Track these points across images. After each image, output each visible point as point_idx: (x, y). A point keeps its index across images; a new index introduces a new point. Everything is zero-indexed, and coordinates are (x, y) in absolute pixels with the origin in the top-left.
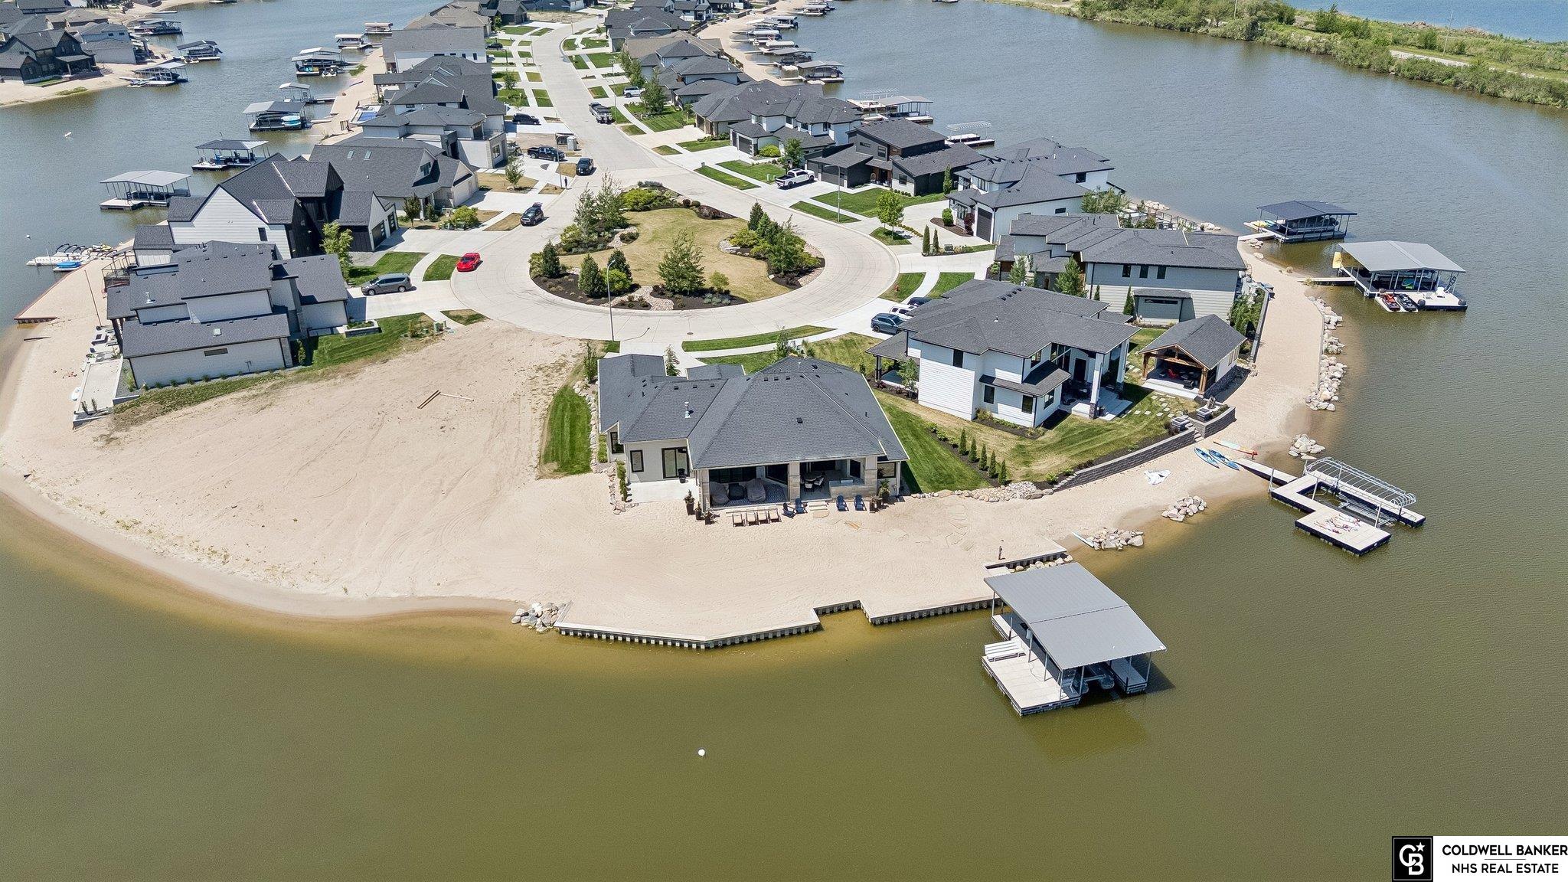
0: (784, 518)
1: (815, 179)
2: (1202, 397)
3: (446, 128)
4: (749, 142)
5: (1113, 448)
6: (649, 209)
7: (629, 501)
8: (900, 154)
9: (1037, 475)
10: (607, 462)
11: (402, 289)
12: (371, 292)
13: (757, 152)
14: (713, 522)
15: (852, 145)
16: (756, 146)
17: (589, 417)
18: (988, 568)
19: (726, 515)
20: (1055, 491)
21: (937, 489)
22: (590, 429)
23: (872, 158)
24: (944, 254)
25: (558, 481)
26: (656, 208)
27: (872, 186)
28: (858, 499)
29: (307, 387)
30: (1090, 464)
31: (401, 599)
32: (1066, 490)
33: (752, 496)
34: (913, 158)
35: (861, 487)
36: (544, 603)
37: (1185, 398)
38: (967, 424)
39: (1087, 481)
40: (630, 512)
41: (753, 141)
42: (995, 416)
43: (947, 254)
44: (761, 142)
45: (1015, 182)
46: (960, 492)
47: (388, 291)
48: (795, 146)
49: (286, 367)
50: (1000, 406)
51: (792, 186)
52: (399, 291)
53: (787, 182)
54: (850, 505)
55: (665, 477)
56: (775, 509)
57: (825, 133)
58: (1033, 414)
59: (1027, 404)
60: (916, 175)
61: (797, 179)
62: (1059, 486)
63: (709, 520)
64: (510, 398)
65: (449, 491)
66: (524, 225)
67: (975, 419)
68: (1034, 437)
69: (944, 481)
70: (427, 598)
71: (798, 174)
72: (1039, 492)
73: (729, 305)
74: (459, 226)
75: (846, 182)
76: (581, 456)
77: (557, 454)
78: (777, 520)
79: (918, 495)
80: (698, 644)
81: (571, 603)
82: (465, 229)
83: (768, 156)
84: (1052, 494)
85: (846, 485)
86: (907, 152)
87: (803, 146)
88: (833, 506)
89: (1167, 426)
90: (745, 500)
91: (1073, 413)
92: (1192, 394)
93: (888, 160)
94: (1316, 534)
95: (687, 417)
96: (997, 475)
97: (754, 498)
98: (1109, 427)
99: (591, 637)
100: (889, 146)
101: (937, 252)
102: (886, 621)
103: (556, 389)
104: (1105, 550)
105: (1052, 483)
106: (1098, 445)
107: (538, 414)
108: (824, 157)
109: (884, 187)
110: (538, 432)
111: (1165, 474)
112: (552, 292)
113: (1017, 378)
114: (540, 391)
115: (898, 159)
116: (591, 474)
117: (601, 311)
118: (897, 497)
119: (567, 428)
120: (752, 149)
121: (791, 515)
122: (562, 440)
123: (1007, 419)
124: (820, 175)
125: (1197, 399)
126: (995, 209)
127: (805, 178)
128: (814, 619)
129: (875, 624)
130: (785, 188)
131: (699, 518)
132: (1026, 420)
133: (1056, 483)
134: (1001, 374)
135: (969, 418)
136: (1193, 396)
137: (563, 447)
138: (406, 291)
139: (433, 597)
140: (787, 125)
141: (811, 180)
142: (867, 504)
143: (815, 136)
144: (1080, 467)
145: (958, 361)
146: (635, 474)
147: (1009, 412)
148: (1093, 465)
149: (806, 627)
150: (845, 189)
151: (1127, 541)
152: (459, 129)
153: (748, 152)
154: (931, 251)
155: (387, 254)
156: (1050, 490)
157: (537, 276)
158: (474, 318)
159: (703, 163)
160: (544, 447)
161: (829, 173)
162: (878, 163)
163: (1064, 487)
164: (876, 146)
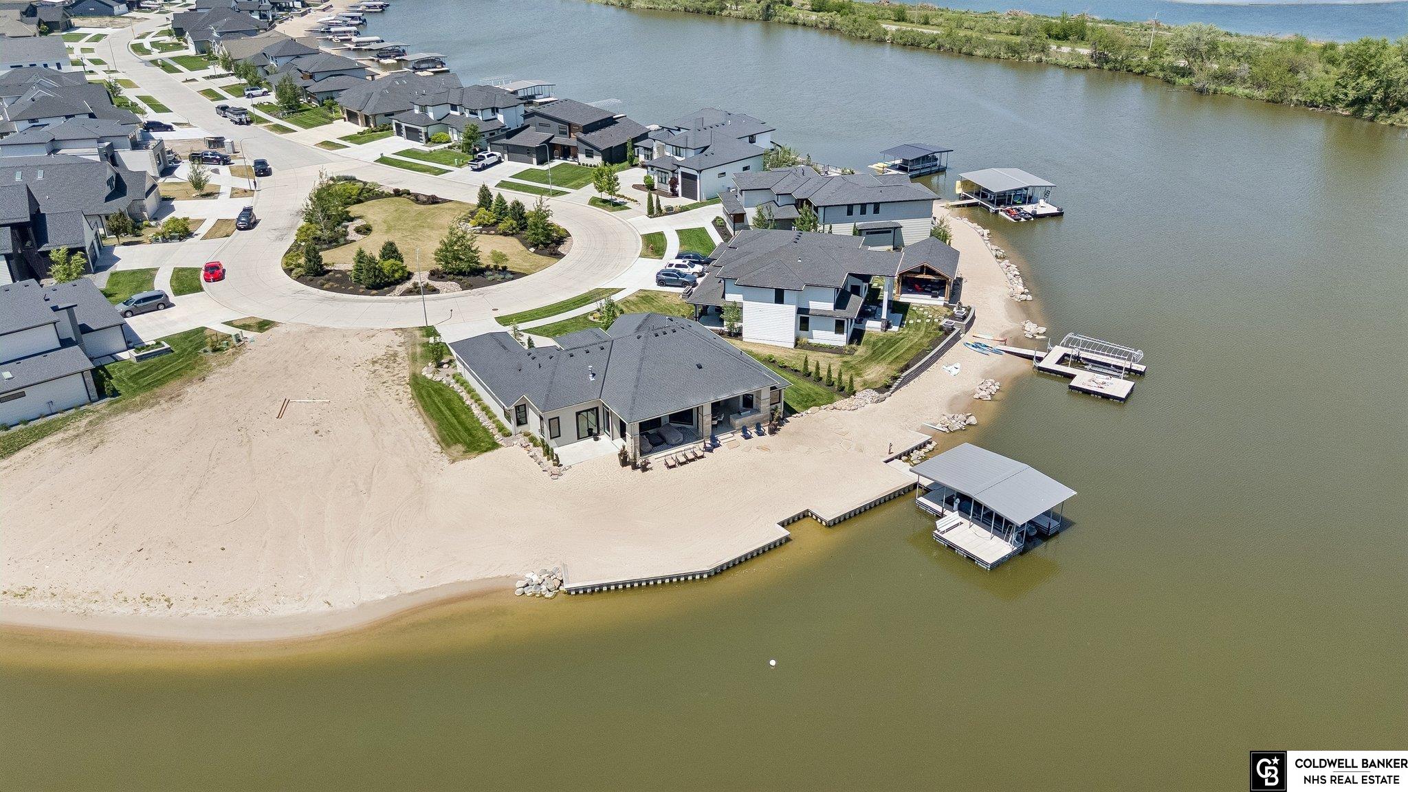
0: (707, 454)
1: (503, 160)
2: (948, 303)
3: (100, 140)
4: (417, 131)
5: (914, 352)
6: (363, 202)
7: (562, 465)
8: (581, 130)
9: (872, 383)
10: (511, 435)
11: (161, 307)
12: (128, 314)
13: (428, 140)
14: (647, 470)
15: (528, 126)
16: (426, 134)
17: (461, 398)
18: (887, 462)
19: (657, 459)
20: (892, 393)
21: (807, 408)
22: (469, 408)
23: (553, 136)
24: (666, 214)
26: (367, 199)
28: (758, 426)
30: (907, 367)
31: (391, 599)
32: (898, 391)
33: (670, 440)
34: (593, 134)
35: (758, 416)
36: (538, 571)
37: (937, 306)
38: (793, 352)
39: (909, 381)
40: (566, 474)
41: (423, 130)
42: (811, 341)
43: (669, 214)
44: (431, 130)
45: (706, 148)
46: (826, 406)
47: (148, 310)
48: (474, 131)
49: (92, 402)
50: (815, 332)
51: (485, 167)
52: (158, 309)
53: (480, 164)
54: (752, 431)
55: (579, 438)
56: (698, 447)
57: (494, 117)
58: (845, 334)
59: (839, 327)
60: (603, 148)
61: (487, 161)
62: (893, 389)
63: (644, 468)
64: (363, 395)
65: (368, 490)
66: (240, 229)
67: (796, 345)
68: (851, 352)
69: (809, 401)
70: (417, 592)
71: (488, 156)
72: (882, 396)
73: (513, 279)
74: (172, 238)
75: (535, 160)
76: (480, 434)
77: (454, 436)
78: (702, 457)
79: (797, 414)
80: (701, 574)
82: (180, 240)
83: (440, 143)
84: (891, 395)
85: (746, 416)
86: (588, 129)
87: (480, 130)
88: (739, 436)
89: (941, 328)
90: (665, 445)
91: (867, 329)
92: (940, 301)
93: (570, 137)
94: (1087, 392)
95: (592, 380)
96: (844, 387)
97: (674, 442)
98: (900, 336)
99: (600, 591)
100: (569, 125)
101: (660, 213)
102: (837, 521)
103: (406, 379)
104: (954, 431)
105: (888, 387)
106: (902, 351)
107: (406, 403)
108: (507, 139)
109: (570, 161)
110: (419, 420)
111: (958, 365)
112: (327, 289)
113: (829, 306)
115: (581, 136)
116: (502, 448)
117: (392, 301)
118: (783, 419)
119: (447, 413)
120: (423, 138)
121: (710, 450)
122: (451, 424)
123: (822, 343)
124: (506, 156)
125: (945, 305)
126: (700, 171)
127: (494, 159)
128: (784, 532)
129: (829, 526)
130: (479, 170)
131: (635, 467)
132: (841, 340)
133: (890, 386)
134: (814, 305)
135: (792, 346)
136: (942, 303)
137: (456, 430)
138: (165, 308)
139: (423, 590)
140: (452, 112)
141: (499, 161)
142: (767, 428)
143: (486, 121)
144: (902, 371)
145: (779, 298)
146: (553, 441)
147: (824, 336)
148: (909, 368)
149: (780, 540)
150: (535, 166)
151: (965, 422)
152: (115, 140)
153: (418, 140)
154: (655, 213)
155: (112, 274)
156: (889, 393)
157: (299, 277)
158: (263, 325)
159: (382, 154)
160: (436, 433)
161: (516, 152)
162: (560, 140)
163: (897, 389)
164: (556, 125)
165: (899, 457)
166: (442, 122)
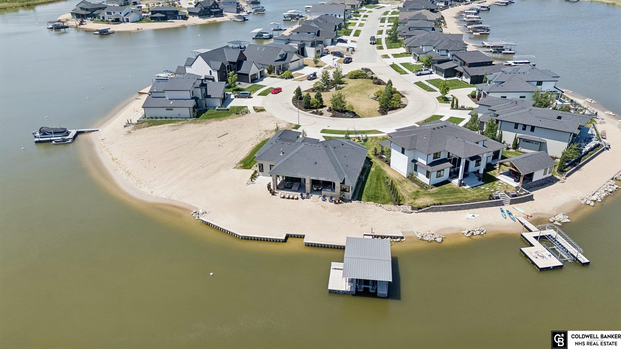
1: (433, 72)
2: (520, 186)
4: (416, 56)
5: (458, 200)
6: (356, 78)
7: (253, 182)
8: (468, 65)
9: (415, 204)
12: (237, 97)
14: (274, 195)
15: (452, 60)
16: (418, 57)
18: (365, 235)
20: (419, 212)
21: (369, 201)
23: (457, 66)
24: (460, 109)
25: (239, 170)
26: (360, 78)
27: (456, 78)
28: (331, 198)
29: (192, 125)
30: (441, 204)
31: (165, 199)
33: (293, 188)
34: (474, 68)
35: (333, 193)
36: (204, 210)
37: (511, 186)
38: (404, 178)
39: (436, 211)
40: (251, 185)
42: (417, 177)
45: (503, 82)
46: (378, 204)
47: (243, 97)
48: (430, 59)
49: (191, 118)
50: (419, 173)
51: (420, 75)
52: (246, 98)
53: (419, 73)
54: (328, 199)
57: (447, 54)
58: (429, 179)
59: (428, 175)
60: (471, 75)
61: (424, 72)
62: (422, 210)
63: (273, 194)
64: (248, 139)
65: (205, 167)
66: (308, 80)
68: (427, 188)
69: (374, 199)
70: (173, 200)
71: (425, 70)
72: (412, 211)
73: (352, 118)
74: (284, 78)
75: (444, 75)
76: (252, 163)
77: (246, 161)
78: (297, 199)
79: (361, 201)
81: (211, 212)
82: (286, 79)
84: (417, 213)
85: (328, 191)
86: (471, 65)
87: (433, 59)
88: (321, 199)
89: (491, 196)
90: (290, 189)
92: (515, 184)
93: (463, 68)
94: (526, 256)
95: (281, 155)
98: (463, 191)
99: (209, 225)
100: (464, 62)
101: (457, 108)
102: (310, 244)
103: (265, 139)
104: (423, 240)
105: (419, 208)
107: (252, 146)
108: (438, 64)
109: (460, 79)
110: (247, 152)
111: (477, 215)
112: (294, 105)
113: (425, 163)
114: (259, 139)
115: (467, 68)
116: (250, 170)
118: (349, 200)
120: (417, 59)
121: (303, 198)
122: (252, 157)
123: (421, 180)
124: (435, 71)
126: (488, 93)
127: (428, 72)
128: (284, 238)
129: (305, 245)
130: (418, 75)
131: (271, 192)
132: (426, 181)
134: (420, 160)
136: (516, 186)
137: (250, 159)
138: (248, 98)
139: (174, 200)
140: (433, 50)
141: (431, 73)
142: (334, 200)
143: (441, 55)
144: (435, 205)
145: (403, 152)
146: (261, 173)
147: (421, 177)
149: (279, 240)
150: (443, 78)
151: (434, 239)
154: (454, 107)
155: (254, 85)
156: (417, 211)
157: (294, 98)
159: (393, 63)
160: (244, 158)
161: (438, 70)
162: (460, 69)
163: (424, 211)
164: (459, 61)
165: (374, 236)
166: (427, 53)
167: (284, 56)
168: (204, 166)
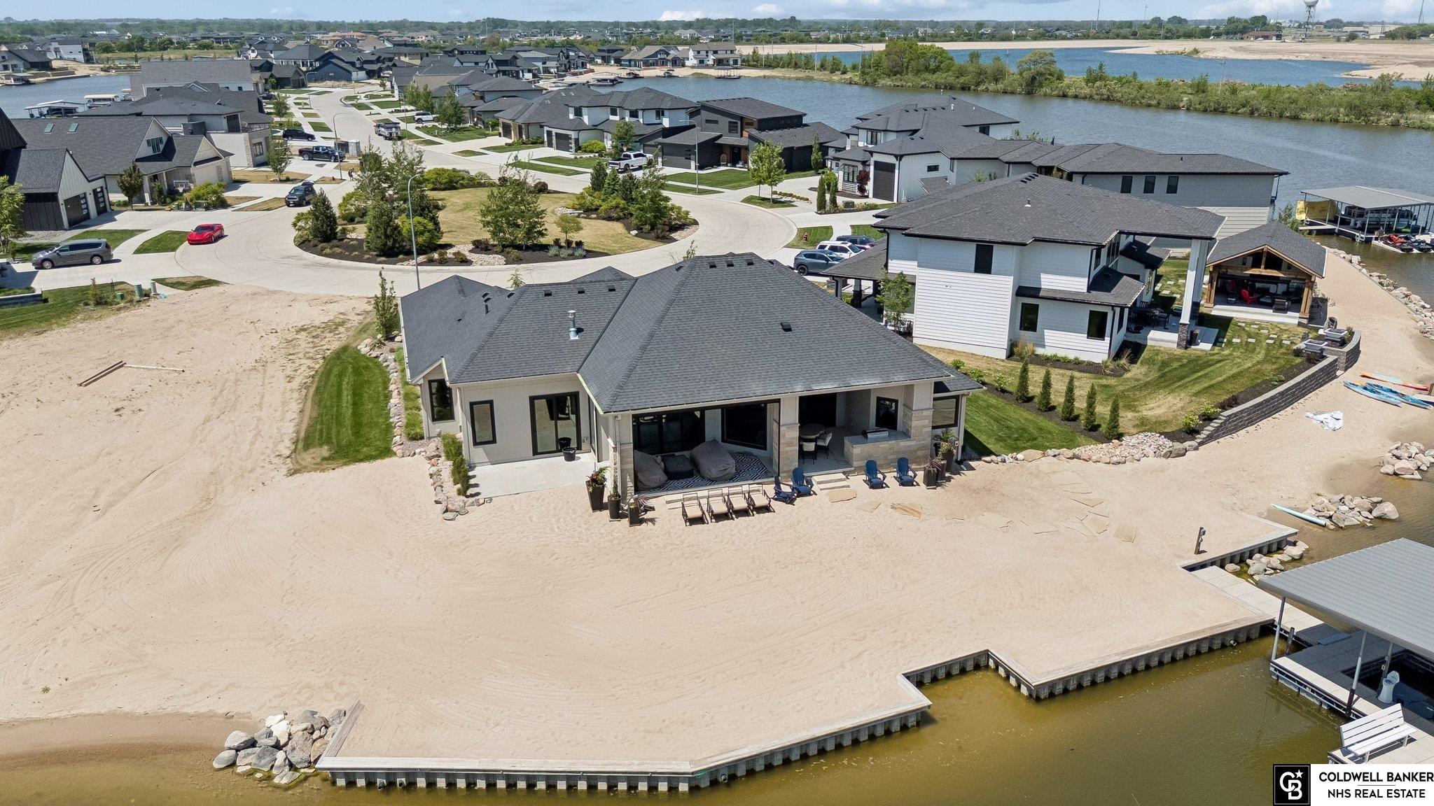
0: (775, 505)
2: (1305, 321)
4: (567, 137)
5: (1245, 382)
6: (455, 188)
7: (472, 496)
8: (757, 127)
9: (1159, 423)
10: (422, 438)
11: (97, 260)
12: (46, 266)
13: (578, 148)
14: (641, 522)
15: (693, 126)
16: (577, 140)
17: (386, 383)
18: (1191, 568)
19: (669, 505)
20: (1201, 444)
21: (1018, 449)
22: (388, 397)
23: (720, 137)
24: (844, 212)
25: (330, 473)
26: (462, 187)
27: (723, 167)
28: (902, 466)
30: (1233, 402)
32: (1214, 443)
34: (771, 132)
35: (903, 444)
36: (296, 713)
37: (1286, 324)
38: (1002, 364)
39: (1237, 429)
40: (476, 513)
41: (573, 135)
42: (1040, 351)
43: (848, 212)
44: (583, 137)
46: (1056, 451)
47: (73, 263)
50: (1048, 334)
51: (629, 169)
52: (92, 263)
54: (891, 478)
55: (535, 452)
56: (762, 492)
57: (658, 121)
58: (1107, 339)
59: (1097, 328)
60: (780, 147)
62: (1203, 436)
63: (636, 517)
64: (248, 366)
65: (110, 505)
66: (289, 205)
67: (1010, 354)
68: (1118, 373)
69: (1019, 440)
72: (1178, 445)
73: (585, 257)
74: (198, 206)
75: (693, 164)
76: (375, 433)
77: (328, 433)
78: (766, 509)
79: (993, 457)
80: (672, 782)
81: (358, 707)
82: (207, 209)
83: (591, 152)
84: (1196, 449)
85: (878, 441)
86: (767, 125)
87: (635, 133)
88: (858, 481)
89: (1298, 353)
90: (697, 479)
91: (1149, 343)
92: (1291, 319)
93: (742, 136)
95: (572, 338)
96: (1099, 426)
97: (714, 473)
98: (1216, 357)
101: (836, 209)
102: (1059, 689)
103: (329, 352)
104: (1346, 526)
105: (1192, 432)
106: (1220, 379)
107: (296, 384)
108: (664, 138)
109: (738, 168)
110: (295, 407)
111: (1339, 415)
112: (326, 255)
113: (1079, 285)
114: (301, 355)
115: (754, 132)
116: (394, 459)
117: (400, 270)
118: (960, 463)
119: (347, 397)
120: (573, 145)
121: (788, 499)
122: (339, 414)
123: (1061, 354)
125: (1300, 324)
126: (899, 157)
127: (643, 161)
128: (916, 699)
129: (1038, 699)
131: (617, 514)
132: (1098, 351)
133: (1198, 432)
134: (1050, 282)
135: (1002, 355)
136: (1296, 321)
137: (339, 423)
138: (103, 262)
140: (612, 118)
142: (920, 475)
143: (647, 125)
144: (1224, 406)
145: (983, 265)
146: (480, 449)
147: (1065, 341)
148: (1237, 404)
150: (693, 170)
151: (1370, 512)
153: (567, 149)
154: (827, 208)
155: (89, 232)
156: (1194, 443)
157: (304, 242)
158: (203, 284)
160: (304, 426)
161: (672, 155)
162: (730, 140)
163: (1211, 438)
164: (724, 121)
165: (1221, 562)
166: (598, 127)
167: (162, 147)
168: (101, 502)
